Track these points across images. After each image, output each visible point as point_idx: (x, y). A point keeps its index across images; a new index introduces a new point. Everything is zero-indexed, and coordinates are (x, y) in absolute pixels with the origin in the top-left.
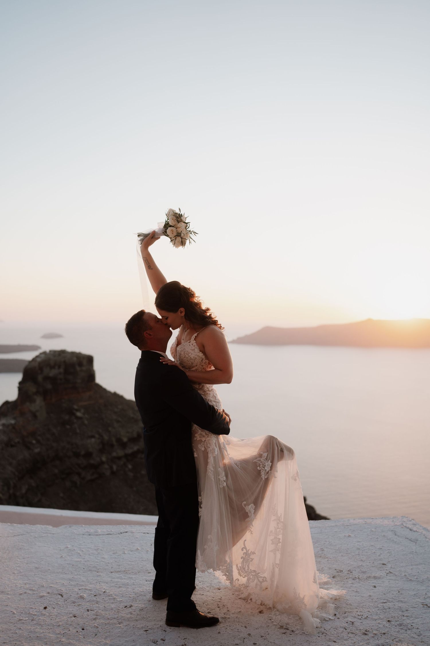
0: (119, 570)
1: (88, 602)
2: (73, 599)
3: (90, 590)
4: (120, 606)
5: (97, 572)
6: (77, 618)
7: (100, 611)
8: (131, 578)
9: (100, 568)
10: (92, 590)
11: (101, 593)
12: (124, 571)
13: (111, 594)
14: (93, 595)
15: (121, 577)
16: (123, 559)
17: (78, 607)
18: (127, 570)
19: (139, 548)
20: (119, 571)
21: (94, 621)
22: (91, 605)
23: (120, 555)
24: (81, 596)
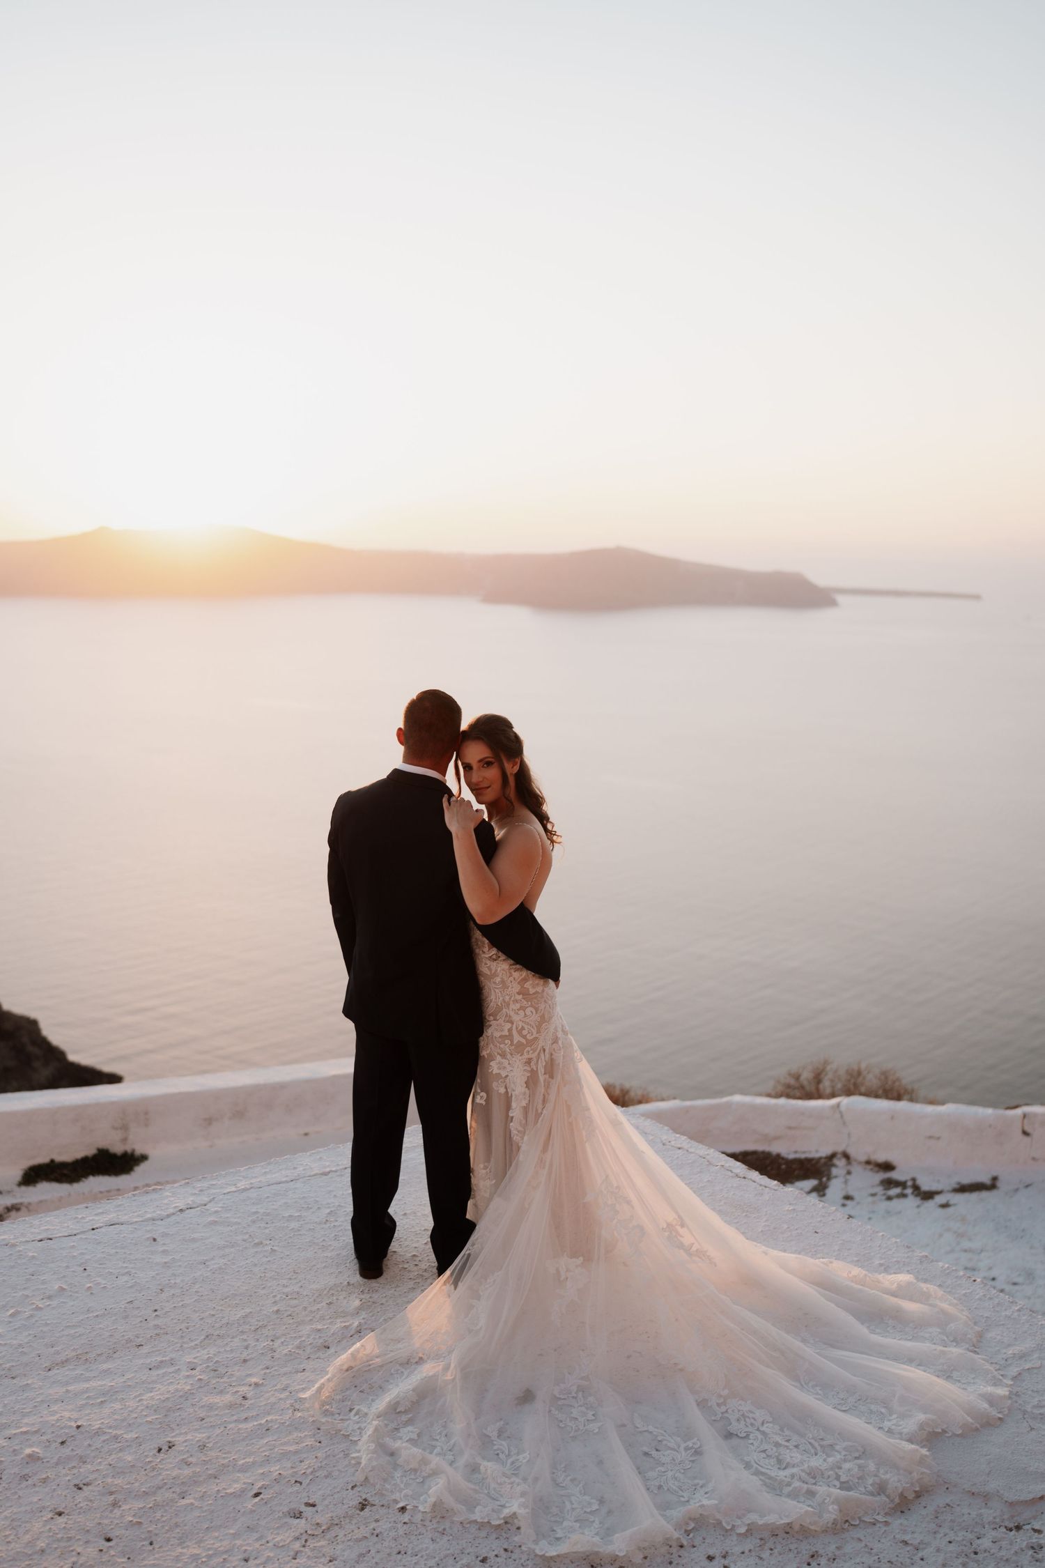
0: (64, 1359)
1: (57, 1464)
2: (16, 1470)
3: (36, 1432)
4: (145, 1454)
5: (13, 1378)
6: (68, 1515)
7: (109, 1480)
8: (107, 1372)
9: (13, 1366)
10: (43, 1431)
11: (74, 1432)
12: (78, 1357)
13: (99, 1428)
14: (57, 1445)
15: (82, 1374)
16: (47, 1324)
17: (44, 1485)
18: (79, 1352)
19: (65, 1287)
20: (66, 1361)
21: (117, 1512)
22: (75, 1471)
23: (32, 1316)
24: (30, 1456)
